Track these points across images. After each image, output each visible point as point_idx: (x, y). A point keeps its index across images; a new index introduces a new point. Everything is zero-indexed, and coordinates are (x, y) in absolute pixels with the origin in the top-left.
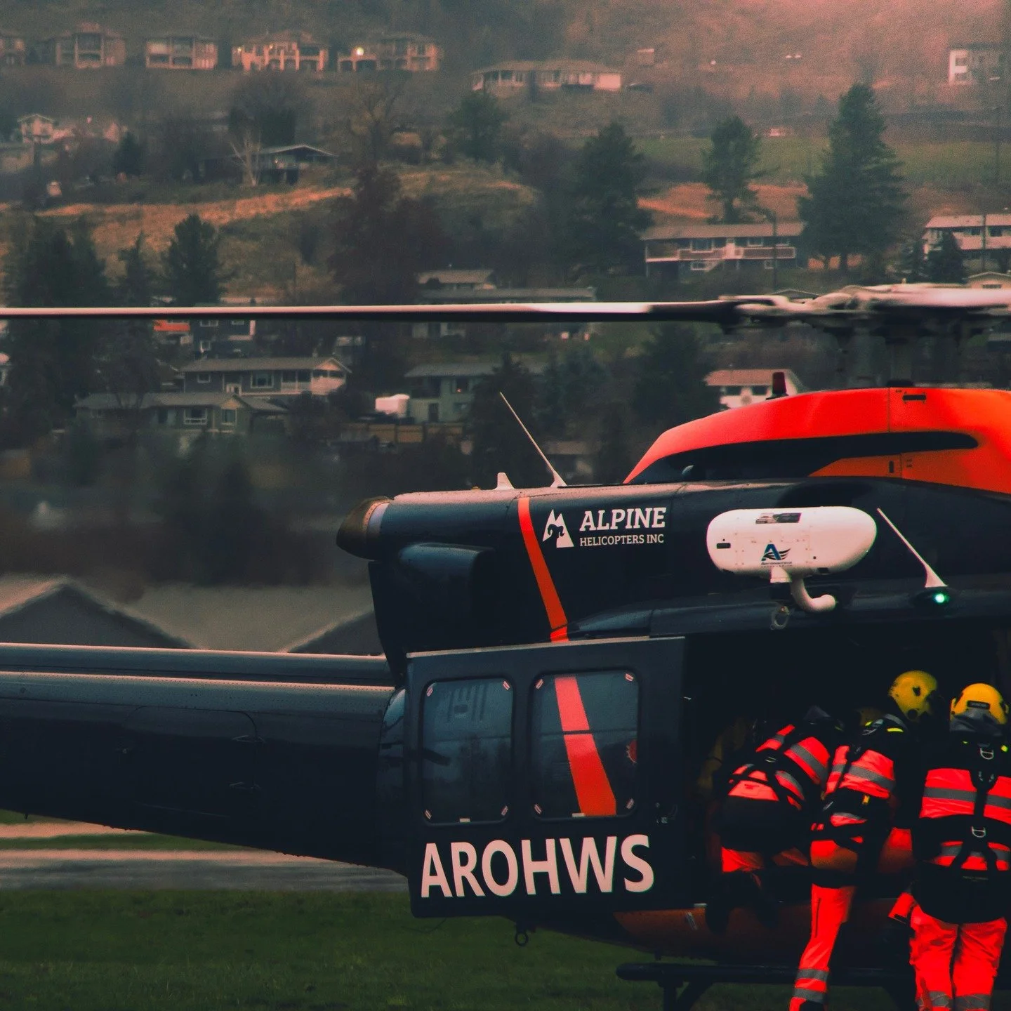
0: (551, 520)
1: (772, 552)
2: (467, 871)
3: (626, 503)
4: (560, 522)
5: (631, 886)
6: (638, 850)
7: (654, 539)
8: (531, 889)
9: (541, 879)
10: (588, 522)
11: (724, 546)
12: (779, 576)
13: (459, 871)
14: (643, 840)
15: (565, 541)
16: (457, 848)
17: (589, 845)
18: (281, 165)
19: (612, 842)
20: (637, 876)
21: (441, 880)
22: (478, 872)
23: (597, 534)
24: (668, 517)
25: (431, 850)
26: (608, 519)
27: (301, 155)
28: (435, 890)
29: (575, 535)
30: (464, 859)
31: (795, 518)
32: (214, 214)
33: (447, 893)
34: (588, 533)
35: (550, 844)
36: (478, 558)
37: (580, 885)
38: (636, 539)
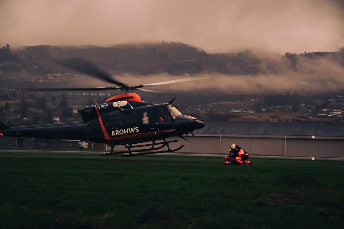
0: (98, 107)
1: (119, 105)
2: (118, 133)
3: (105, 104)
4: (99, 107)
5: (136, 132)
6: (137, 128)
7: (107, 107)
8: (125, 133)
9: (126, 132)
10: (101, 106)
11: (114, 105)
12: (119, 107)
13: (116, 133)
14: (138, 127)
15: (99, 108)
16: (116, 131)
17: (132, 129)
18: (14, 98)
19: (134, 128)
20: (137, 131)
21: (114, 134)
22: (119, 133)
23: (102, 107)
24: (108, 105)
25: (113, 132)
26: (103, 106)
27: (16, 98)
28: (114, 135)
29: (100, 108)
30: (117, 132)
31: (120, 102)
32: (9, 102)
33: (115, 135)
34: (101, 107)
35: (127, 129)
36: (92, 111)
37: (131, 132)
38: (106, 107)
